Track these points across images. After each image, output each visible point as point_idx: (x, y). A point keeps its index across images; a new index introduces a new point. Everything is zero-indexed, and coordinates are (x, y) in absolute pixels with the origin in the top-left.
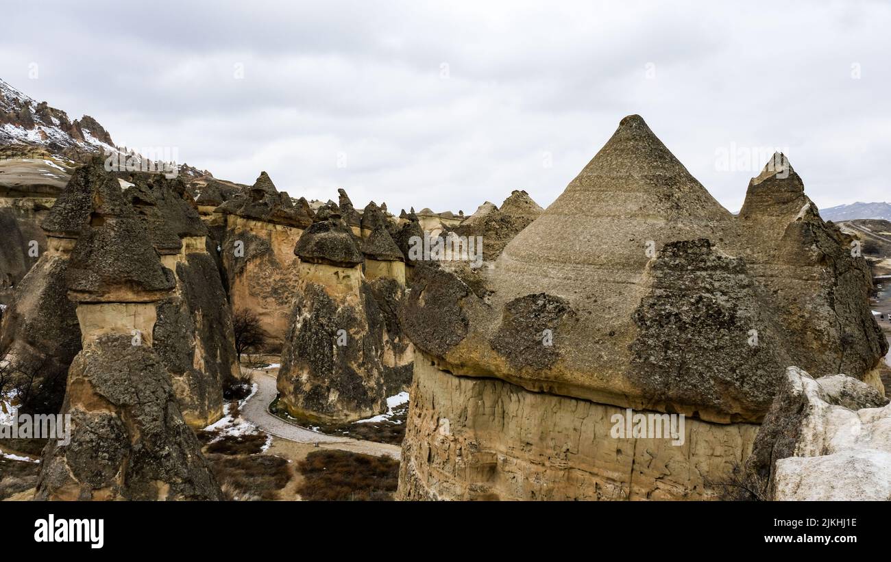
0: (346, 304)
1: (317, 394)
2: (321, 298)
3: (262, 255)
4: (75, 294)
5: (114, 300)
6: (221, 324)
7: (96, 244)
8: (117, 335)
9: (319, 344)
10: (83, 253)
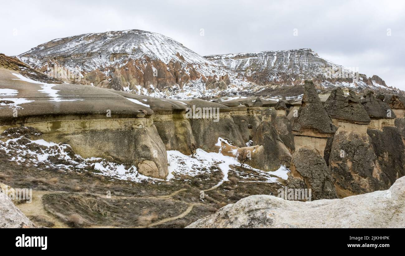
5: (306, 135)
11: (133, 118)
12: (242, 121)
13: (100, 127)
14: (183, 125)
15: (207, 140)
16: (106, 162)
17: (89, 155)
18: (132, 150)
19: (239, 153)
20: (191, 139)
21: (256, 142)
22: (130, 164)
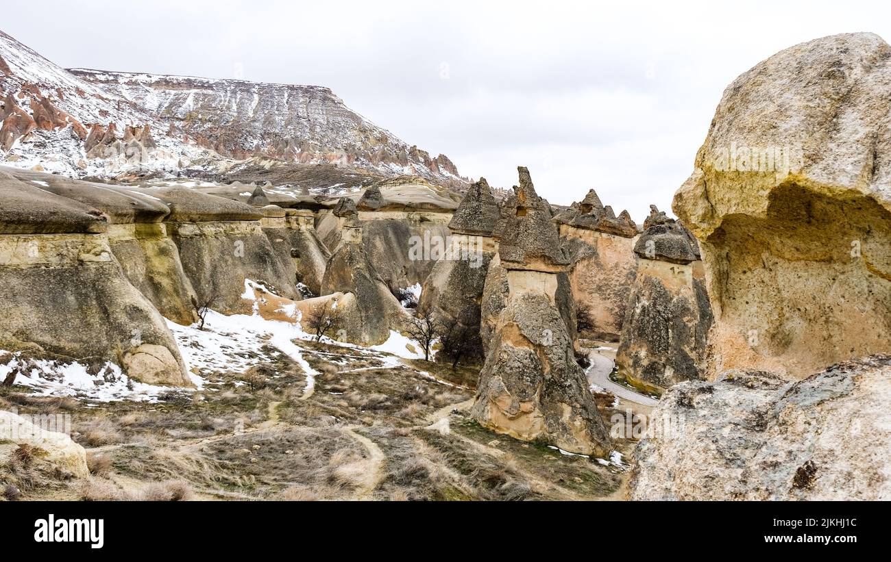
0: (680, 296)
1: (655, 369)
2: (658, 289)
3: (590, 257)
4: (508, 263)
5: (533, 269)
6: (567, 307)
7: (522, 228)
8: (535, 295)
9: (656, 327)
10: (512, 235)
11: (77, 233)
12: (279, 240)
14: (163, 252)
15: (222, 286)
16: (27, 360)
18: (95, 319)
19: (300, 311)
20: (186, 285)
21: (331, 286)
22: (100, 359)
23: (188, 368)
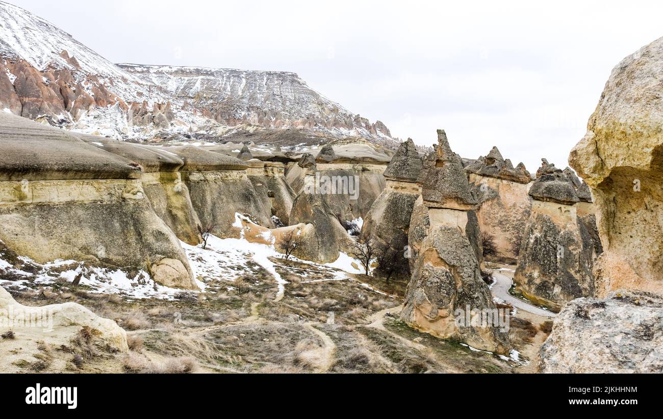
0: (567, 230)
1: (546, 287)
2: (549, 224)
3: (493, 199)
4: (429, 203)
5: (449, 207)
6: (475, 237)
7: (440, 176)
8: (450, 227)
9: (547, 254)
10: (432, 181)
11: (121, 178)
12: (259, 184)
13: (58, 197)
14: (179, 193)
15: (219, 217)
16: (88, 268)
17: (48, 256)
18: (132, 239)
19: (274, 237)
20: (194, 216)
21: (297, 219)
22: (136, 268)
23: (195, 276)
